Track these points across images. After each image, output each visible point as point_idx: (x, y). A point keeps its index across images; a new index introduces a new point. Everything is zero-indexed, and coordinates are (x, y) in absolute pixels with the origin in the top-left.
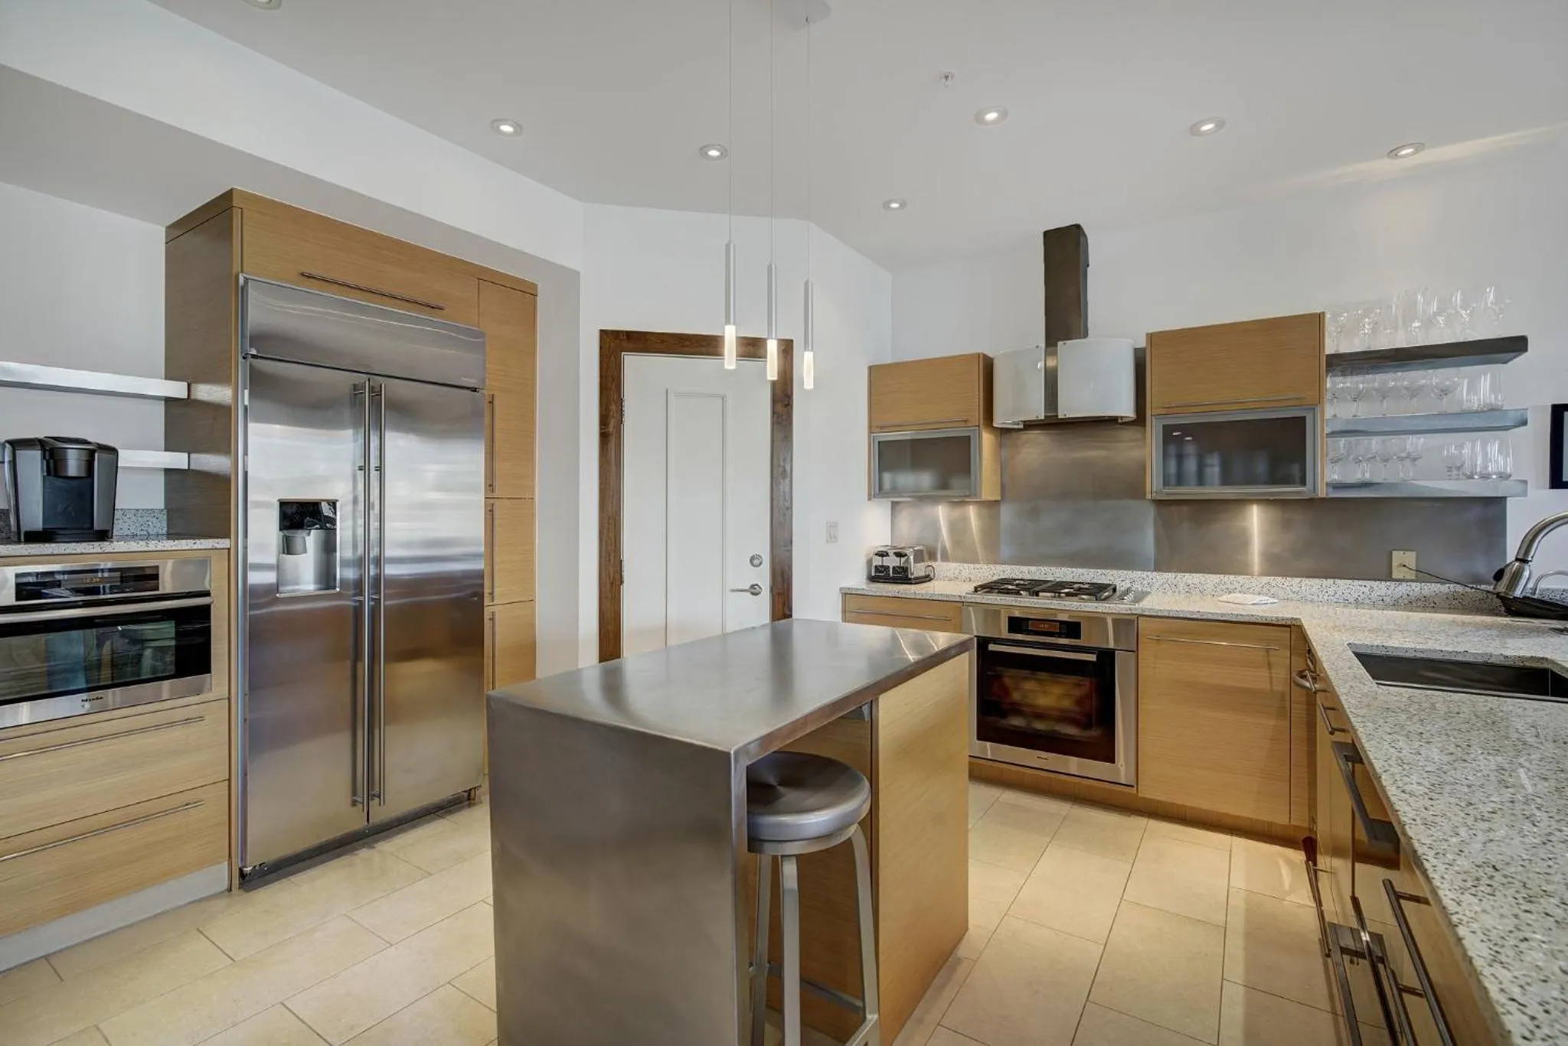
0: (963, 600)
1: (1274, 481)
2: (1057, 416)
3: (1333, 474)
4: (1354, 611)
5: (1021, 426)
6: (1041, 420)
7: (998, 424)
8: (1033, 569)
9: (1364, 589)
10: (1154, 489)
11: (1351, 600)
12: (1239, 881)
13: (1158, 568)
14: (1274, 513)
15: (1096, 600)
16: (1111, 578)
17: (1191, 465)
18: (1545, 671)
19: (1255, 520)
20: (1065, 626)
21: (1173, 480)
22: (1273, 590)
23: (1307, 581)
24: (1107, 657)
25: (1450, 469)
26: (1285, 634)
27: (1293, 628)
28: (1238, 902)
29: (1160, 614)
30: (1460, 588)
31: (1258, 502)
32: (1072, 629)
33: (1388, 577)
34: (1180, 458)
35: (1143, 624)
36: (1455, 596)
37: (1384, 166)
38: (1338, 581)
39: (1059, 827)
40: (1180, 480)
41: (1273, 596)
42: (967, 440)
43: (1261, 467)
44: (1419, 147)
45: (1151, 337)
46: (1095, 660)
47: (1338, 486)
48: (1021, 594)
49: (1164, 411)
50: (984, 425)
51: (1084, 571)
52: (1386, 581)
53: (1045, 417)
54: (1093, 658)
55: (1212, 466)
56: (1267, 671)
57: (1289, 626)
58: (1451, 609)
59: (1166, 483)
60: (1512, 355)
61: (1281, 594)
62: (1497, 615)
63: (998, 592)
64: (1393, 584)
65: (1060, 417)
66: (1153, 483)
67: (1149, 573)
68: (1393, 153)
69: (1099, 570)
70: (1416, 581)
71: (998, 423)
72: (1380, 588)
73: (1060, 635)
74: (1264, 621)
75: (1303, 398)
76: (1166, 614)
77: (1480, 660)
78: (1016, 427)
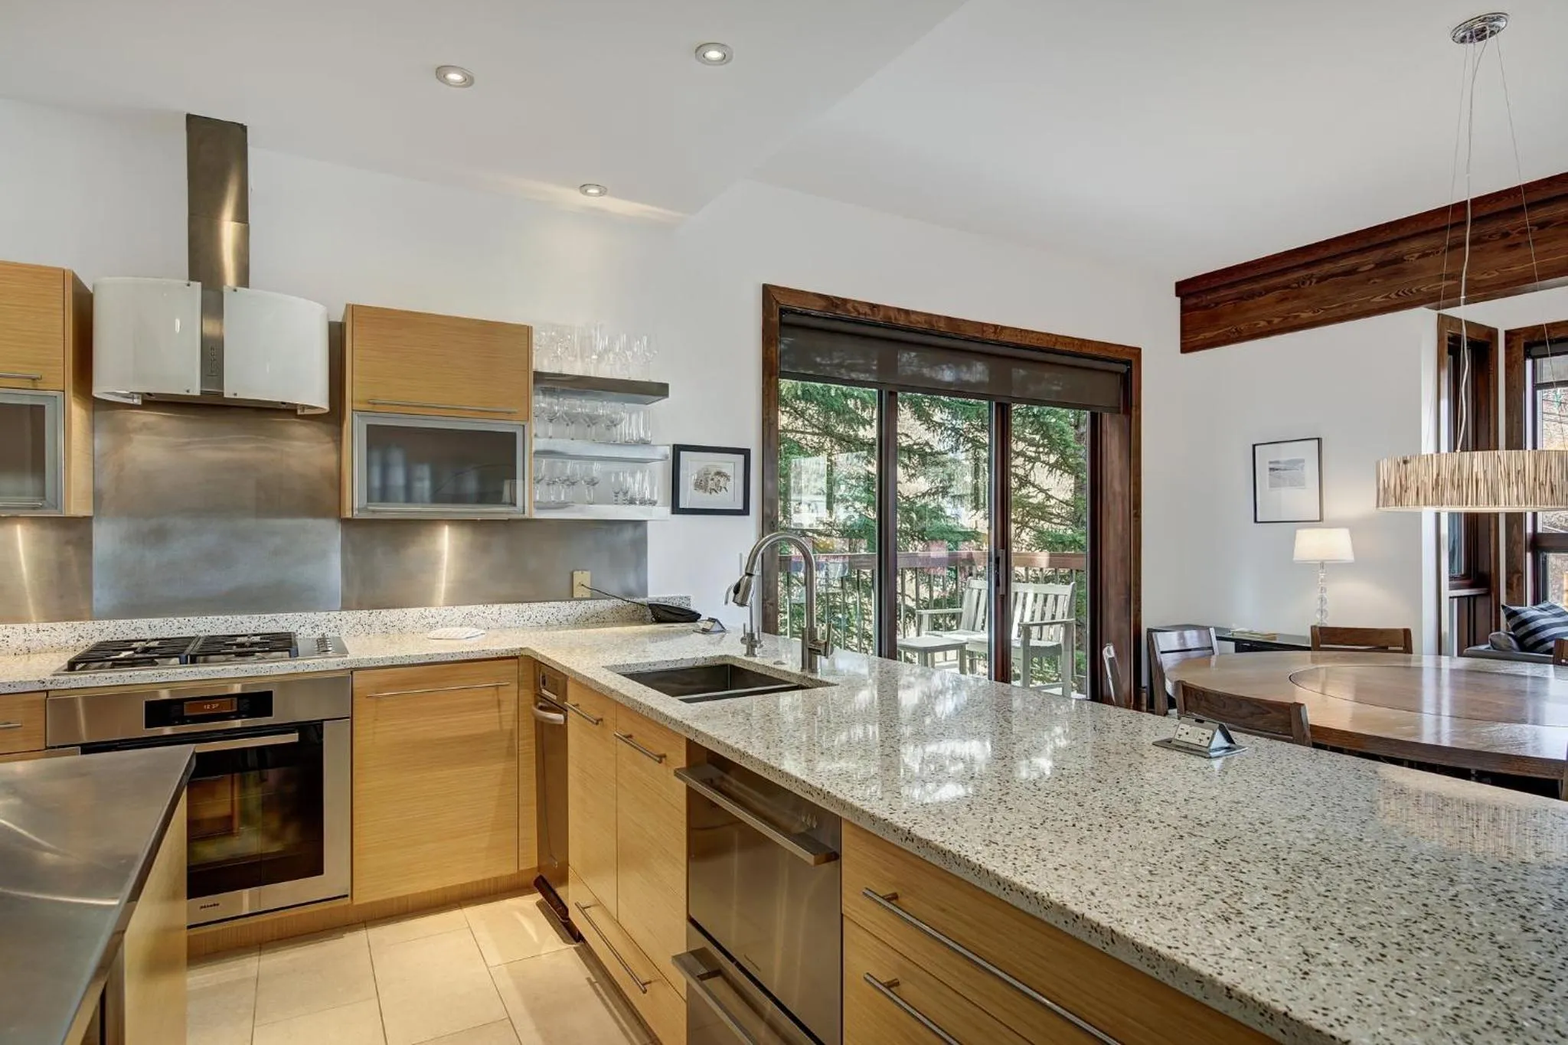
0: (50, 687)
1: (482, 498)
2: (223, 394)
3: (540, 494)
4: (545, 633)
5: (137, 401)
6: (194, 397)
7: (98, 394)
8: (156, 621)
9: (554, 611)
10: (356, 505)
11: (543, 623)
12: (494, 959)
13: (346, 607)
14: (466, 536)
15: (290, 656)
16: (286, 624)
17: (398, 477)
18: (725, 666)
19: (446, 542)
20: (246, 701)
21: (376, 495)
22: (474, 620)
23: (506, 607)
24: (311, 733)
25: (617, 494)
26: (513, 666)
27: (521, 659)
28: (505, 982)
29: (381, 664)
30: (620, 602)
31: (457, 523)
32: (257, 702)
33: (571, 597)
34: (385, 468)
35: (359, 680)
36: (617, 610)
37: (576, 197)
38: (532, 605)
39: (256, 997)
40: (384, 494)
41: (476, 626)
42: (37, 413)
43: (471, 485)
44: (602, 193)
45: (353, 310)
46: (297, 740)
47: (541, 507)
48: (157, 664)
49: (369, 407)
50: (75, 390)
51: (245, 618)
52: (569, 601)
53: (202, 392)
54: (294, 738)
55: (421, 479)
56: (497, 710)
57: (516, 657)
58: (616, 622)
59: (369, 499)
60: (657, 398)
61: (481, 622)
62: (644, 624)
63: (113, 666)
64: (573, 603)
65: (226, 396)
66: (356, 500)
67: (335, 614)
68: (583, 188)
69: (266, 616)
70: (591, 599)
71: (101, 389)
72: (566, 608)
73: (238, 715)
74: (495, 656)
75: (515, 412)
76: (388, 663)
77: (691, 665)
78: (129, 401)
